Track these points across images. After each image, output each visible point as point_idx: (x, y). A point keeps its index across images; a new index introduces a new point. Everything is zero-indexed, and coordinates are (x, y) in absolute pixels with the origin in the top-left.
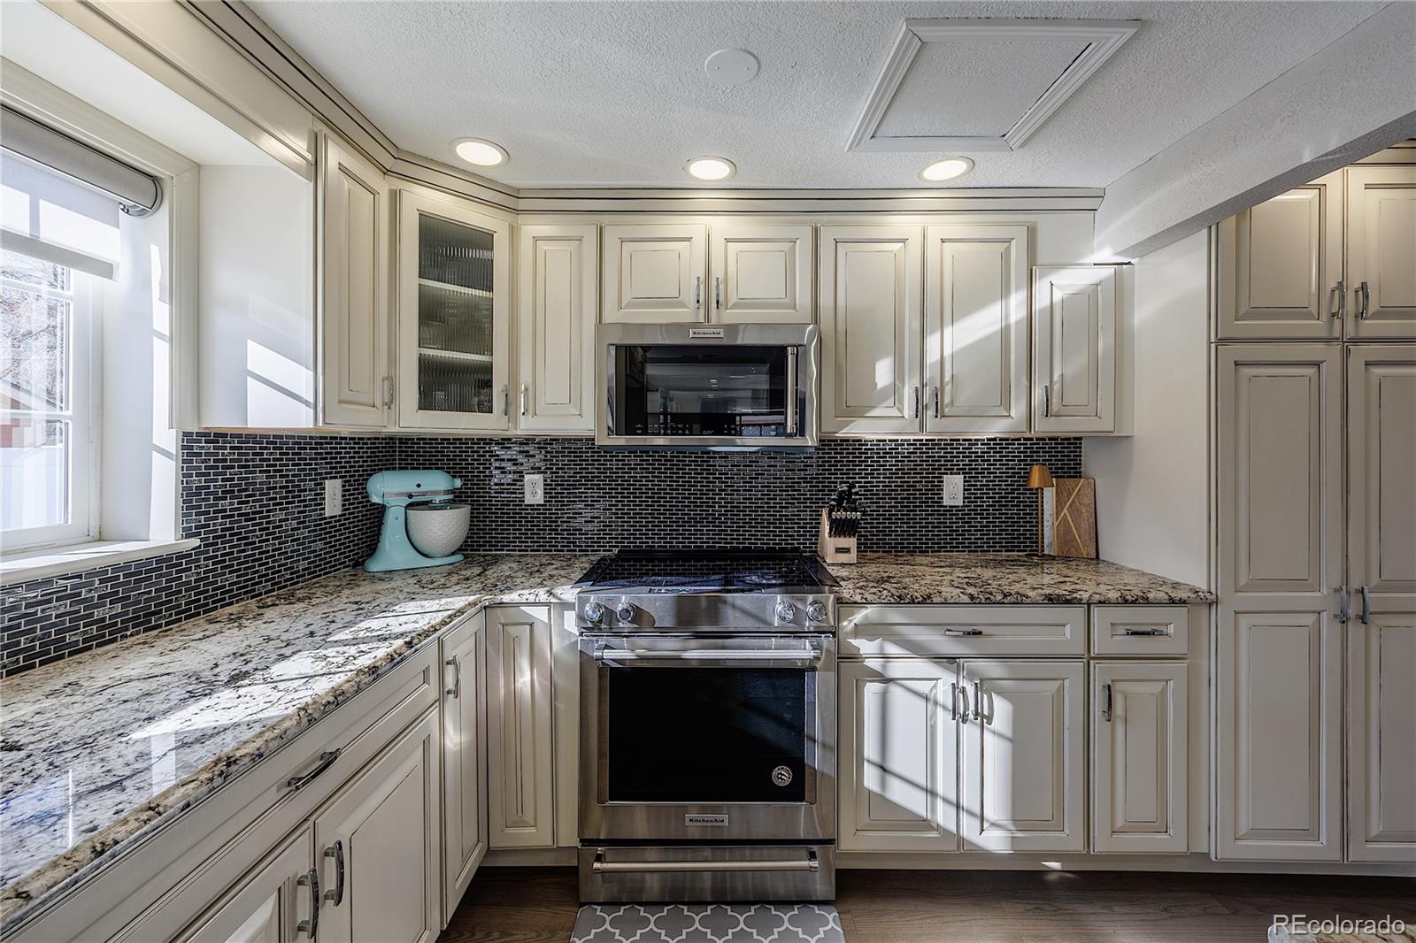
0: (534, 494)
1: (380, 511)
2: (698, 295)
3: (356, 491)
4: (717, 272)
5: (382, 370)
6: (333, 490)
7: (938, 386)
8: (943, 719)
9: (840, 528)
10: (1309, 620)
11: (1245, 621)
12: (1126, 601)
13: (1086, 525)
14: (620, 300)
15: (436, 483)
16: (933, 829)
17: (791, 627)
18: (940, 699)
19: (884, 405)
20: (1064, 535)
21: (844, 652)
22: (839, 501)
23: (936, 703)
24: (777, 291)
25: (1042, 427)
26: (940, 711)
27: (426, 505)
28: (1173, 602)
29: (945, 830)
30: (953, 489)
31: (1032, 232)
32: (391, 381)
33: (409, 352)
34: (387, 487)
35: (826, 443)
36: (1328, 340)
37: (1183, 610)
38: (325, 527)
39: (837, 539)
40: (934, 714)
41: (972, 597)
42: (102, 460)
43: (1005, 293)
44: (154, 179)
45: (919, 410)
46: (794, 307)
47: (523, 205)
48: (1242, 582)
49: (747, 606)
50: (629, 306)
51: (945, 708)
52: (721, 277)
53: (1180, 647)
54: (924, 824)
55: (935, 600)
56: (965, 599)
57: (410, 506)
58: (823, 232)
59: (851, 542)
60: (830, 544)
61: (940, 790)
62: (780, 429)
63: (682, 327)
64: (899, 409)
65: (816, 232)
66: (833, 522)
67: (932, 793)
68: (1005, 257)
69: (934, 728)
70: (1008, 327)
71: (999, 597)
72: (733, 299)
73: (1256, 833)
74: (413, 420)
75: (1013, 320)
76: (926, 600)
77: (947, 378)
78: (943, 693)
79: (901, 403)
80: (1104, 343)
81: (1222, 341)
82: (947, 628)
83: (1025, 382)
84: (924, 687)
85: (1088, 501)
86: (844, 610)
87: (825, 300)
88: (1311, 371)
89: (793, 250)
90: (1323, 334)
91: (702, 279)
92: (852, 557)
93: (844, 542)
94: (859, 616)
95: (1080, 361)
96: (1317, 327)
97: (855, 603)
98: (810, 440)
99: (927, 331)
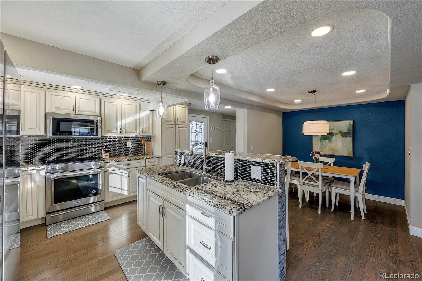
2: (73, 108)
4: (78, 104)
7: (124, 127)
8: (123, 177)
9: (106, 152)
11: (165, 159)
12: (150, 158)
13: (151, 149)
14: (52, 107)
16: (122, 195)
17: (96, 167)
18: (123, 175)
19: (114, 130)
20: (148, 151)
21: (106, 170)
22: (106, 147)
23: (122, 176)
24: (92, 109)
25: (142, 134)
26: (123, 176)
28: (156, 158)
29: (124, 195)
30: (129, 145)
31: (140, 104)
35: (103, 137)
36: (174, 125)
37: (158, 158)
39: (105, 154)
40: (122, 177)
41: (128, 159)
43: (136, 114)
45: (121, 132)
46: (96, 112)
48: (165, 154)
49: (87, 164)
50: (54, 109)
51: (124, 176)
52: (79, 105)
53: (157, 164)
54: (120, 194)
55: (122, 160)
56: (127, 160)
58: (102, 100)
59: (108, 154)
60: (104, 155)
61: (123, 189)
62: (94, 135)
63: (69, 114)
64: (117, 131)
65: (100, 99)
66: (104, 151)
67: (121, 189)
68: (136, 108)
69: (122, 180)
70: (136, 119)
71: (132, 159)
72: (82, 110)
75: (137, 118)
76: (120, 161)
77: (126, 126)
78: (123, 174)
79: (118, 130)
80: (151, 122)
81: (162, 124)
82: (124, 164)
83: (139, 127)
84: (120, 174)
85: (151, 145)
86: (106, 164)
87: (103, 112)
88: (172, 128)
89: (95, 102)
90: (174, 124)
91: (74, 105)
92: (109, 157)
93: (107, 154)
94: (109, 164)
95: (148, 124)
96: (173, 123)
97: (108, 162)
98: (99, 136)
99: (122, 119)
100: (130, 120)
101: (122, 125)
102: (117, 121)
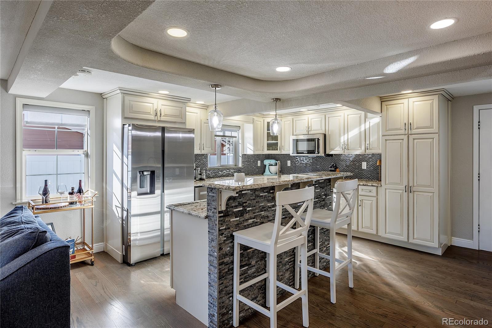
0: (289, 164)
1: (266, 165)
2: (307, 129)
3: (262, 162)
4: (310, 125)
5: (262, 145)
6: (259, 162)
10: (401, 191)
11: (387, 190)
12: (364, 185)
14: (296, 131)
15: (273, 162)
19: (337, 148)
25: (367, 152)
27: (272, 165)
30: (364, 165)
32: (263, 146)
33: (266, 142)
34: (267, 162)
36: (405, 135)
38: (258, 167)
42: (236, 158)
44: (240, 126)
45: (343, 149)
46: (322, 130)
47: (282, 116)
48: (387, 183)
57: (269, 165)
58: (327, 116)
65: (325, 116)
68: (360, 117)
72: (312, 129)
73: (389, 233)
74: (266, 152)
75: (362, 130)
77: (349, 142)
79: (340, 147)
81: (383, 135)
83: (364, 142)
87: (327, 128)
88: (401, 141)
89: (321, 120)
91: (307, 126)
95: (376, 137)
96: (403, 132)
99: (345, 133)
100: (354, 133)
101: (344, 141)
102: (340, 136)
